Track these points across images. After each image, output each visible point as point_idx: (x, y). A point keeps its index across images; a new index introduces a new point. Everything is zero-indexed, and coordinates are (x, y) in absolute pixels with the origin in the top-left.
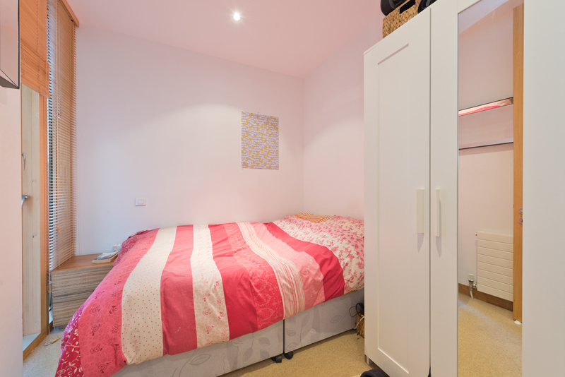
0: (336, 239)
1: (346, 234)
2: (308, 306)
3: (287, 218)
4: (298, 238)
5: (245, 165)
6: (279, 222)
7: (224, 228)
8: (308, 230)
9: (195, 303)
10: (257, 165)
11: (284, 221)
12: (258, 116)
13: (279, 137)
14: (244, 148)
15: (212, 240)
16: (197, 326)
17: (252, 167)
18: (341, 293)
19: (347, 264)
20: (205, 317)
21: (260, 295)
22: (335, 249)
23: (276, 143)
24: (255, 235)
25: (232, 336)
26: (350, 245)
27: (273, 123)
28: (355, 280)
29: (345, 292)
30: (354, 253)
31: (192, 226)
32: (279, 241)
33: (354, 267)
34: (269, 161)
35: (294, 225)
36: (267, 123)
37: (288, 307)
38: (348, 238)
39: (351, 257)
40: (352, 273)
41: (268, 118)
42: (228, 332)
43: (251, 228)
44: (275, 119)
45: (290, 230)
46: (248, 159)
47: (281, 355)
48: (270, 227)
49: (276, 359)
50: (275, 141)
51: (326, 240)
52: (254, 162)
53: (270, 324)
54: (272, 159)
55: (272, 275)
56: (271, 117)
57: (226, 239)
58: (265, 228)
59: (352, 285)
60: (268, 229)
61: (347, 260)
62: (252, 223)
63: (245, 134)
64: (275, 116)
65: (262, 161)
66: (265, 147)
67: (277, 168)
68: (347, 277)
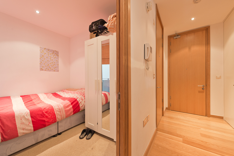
0: (78, 95)
1: (82, 93)
2: (67, 117)
3: (63, 91)
4: (66, 97)
5: (41, 69)
6: (58, 92)
7: (30, 96)
8: (70, 94)
9: (16, 121)
10: (48, 69)
11: (61, 92)
12: (49, 50)
13: (59, 59)
14: (41, 62)
15: (23, 102)
16: (18, 129)
17: (45, 70)
18: (79, 111)
19: (81, 102)
20: (22, 125)
21: (47, 115)
22: (78, 98)
23: (58, 62)
24: (47, 98)
25: (34, 130)
26: (83, 97)
27: (56, 53)
28: (83, 107)
29: (80, 111)
30: (83, 99)
31: (10, 97)
32: (58, 99)
33: (83, 103)
34: (54, 68)
35: (65, 93)
36: (53, 53)
37: (58, 117)
38: (82, 95)
39: (82, 100)
40: (82, 104)
41: (53, 51)
42: (33, 128)
43: (45, 95)
44: (57, 51)
45: (63, 95)
46: (43, 67)
47: (57, 134)
48: (54, 94)
49: (54, 136)
50: (57, 60)
51: (75, 96)
52: (46, 68)
53: (51, 124)
54: (56, 67)
55: (52, 108)
56: (55, 51)
57: (32, 100)
58: (52, 95)
59: (82, 108)
60: (53, 95)
61: (81, 101)
62: (45, 94)
63: (42, 57)
64: (56, 50)
65: (50, 68)
66: (52, 62)
67: (58, 71)
68: (81, 106)
